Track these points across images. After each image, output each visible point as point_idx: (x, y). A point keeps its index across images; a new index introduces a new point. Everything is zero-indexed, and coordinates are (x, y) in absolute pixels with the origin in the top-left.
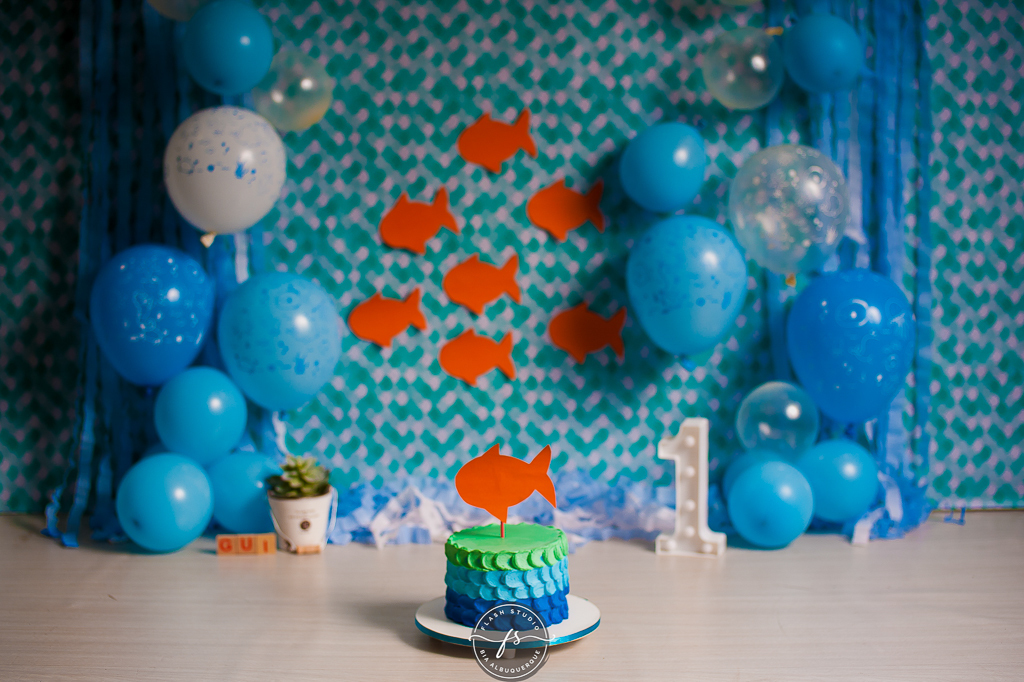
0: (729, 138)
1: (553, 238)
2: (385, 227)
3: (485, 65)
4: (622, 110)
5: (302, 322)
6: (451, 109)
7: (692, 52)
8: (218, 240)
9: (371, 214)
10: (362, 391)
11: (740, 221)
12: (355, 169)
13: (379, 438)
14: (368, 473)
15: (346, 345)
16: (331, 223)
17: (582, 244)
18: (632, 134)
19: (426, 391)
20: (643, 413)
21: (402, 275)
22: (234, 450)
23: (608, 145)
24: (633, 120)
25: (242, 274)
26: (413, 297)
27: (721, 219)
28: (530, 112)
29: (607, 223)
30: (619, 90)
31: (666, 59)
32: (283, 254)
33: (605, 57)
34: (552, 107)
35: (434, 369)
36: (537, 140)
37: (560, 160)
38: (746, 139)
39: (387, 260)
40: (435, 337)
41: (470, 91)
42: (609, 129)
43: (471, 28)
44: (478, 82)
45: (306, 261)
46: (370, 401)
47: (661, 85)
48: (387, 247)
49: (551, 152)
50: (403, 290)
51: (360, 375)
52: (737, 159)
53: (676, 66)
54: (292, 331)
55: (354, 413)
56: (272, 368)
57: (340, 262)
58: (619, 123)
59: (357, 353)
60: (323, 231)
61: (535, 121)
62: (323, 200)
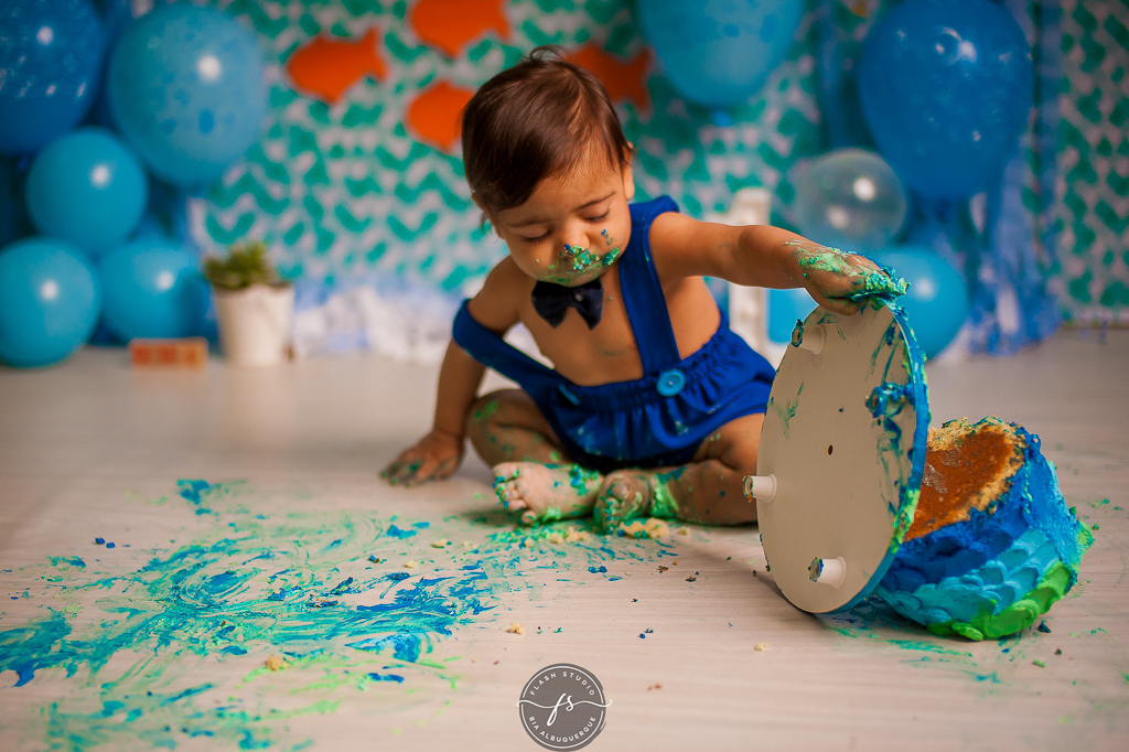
5: (209, 67)
10: (305, 161)
13: (330, 222)
14: (318, 269)
15: (277, 99)
19: (387, 160)
21: (356, 6)
22: (134, 235)
25: (143, 3)
26: (370, 38)
35: (400, 130)
40: (399, 89)
46: (317, 175)
50: (357, 27)
51: (304, 140)
54: (194, 76)
55: (297, 190)
59: (298, 111)
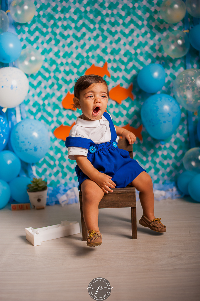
0: (174, 67)
1: (118, 103)
2: (64, 103)
3: (92, 48)
4: (138, 60)
5: (35, 134)
6: (82, 63)
7: (160, 40)
8: (8, 110)
9: (59, 99)
10: (59, 155)
11: (178, 95)
12: (53, 85)
13: (65, 170)
14: (63, 181)
15: (52, 140)
16: (46, 102)
17: (127, 104)
18: (141, 68)
20: (150, 159)
21: (70, 118)
22: (19, 176)
23: (134, 72)
24: (142, 64)
25: (19, 119)
27: (172, 94)
28: (107, 62)
29: (135, 97)
30: (136, 54)
31: (151, 43)
32: (31, 113)
33: (131, 43)
34: (115, 61)
36: (111, 72)
37: (118, 78)
38: (179, 68)
39: (65, 113)
41: (88, 57)
42: (134, 67)
43: (87, 37)
44: (90, 54)
45: (39, 115)
46: (62, 158)
47: (150, 52)
48: (65, 109)
49: (115, 75)
50: (70, 123)
51: (58, 150)
52: (176, 74)
53: (155, 45)
55: (57, 162)
56: (26, 150)
57: (50, 114)
58: (137, 64)
59: (57, 143)
60: (44, 105)
61: (109, 65)
62: (43, 95)
